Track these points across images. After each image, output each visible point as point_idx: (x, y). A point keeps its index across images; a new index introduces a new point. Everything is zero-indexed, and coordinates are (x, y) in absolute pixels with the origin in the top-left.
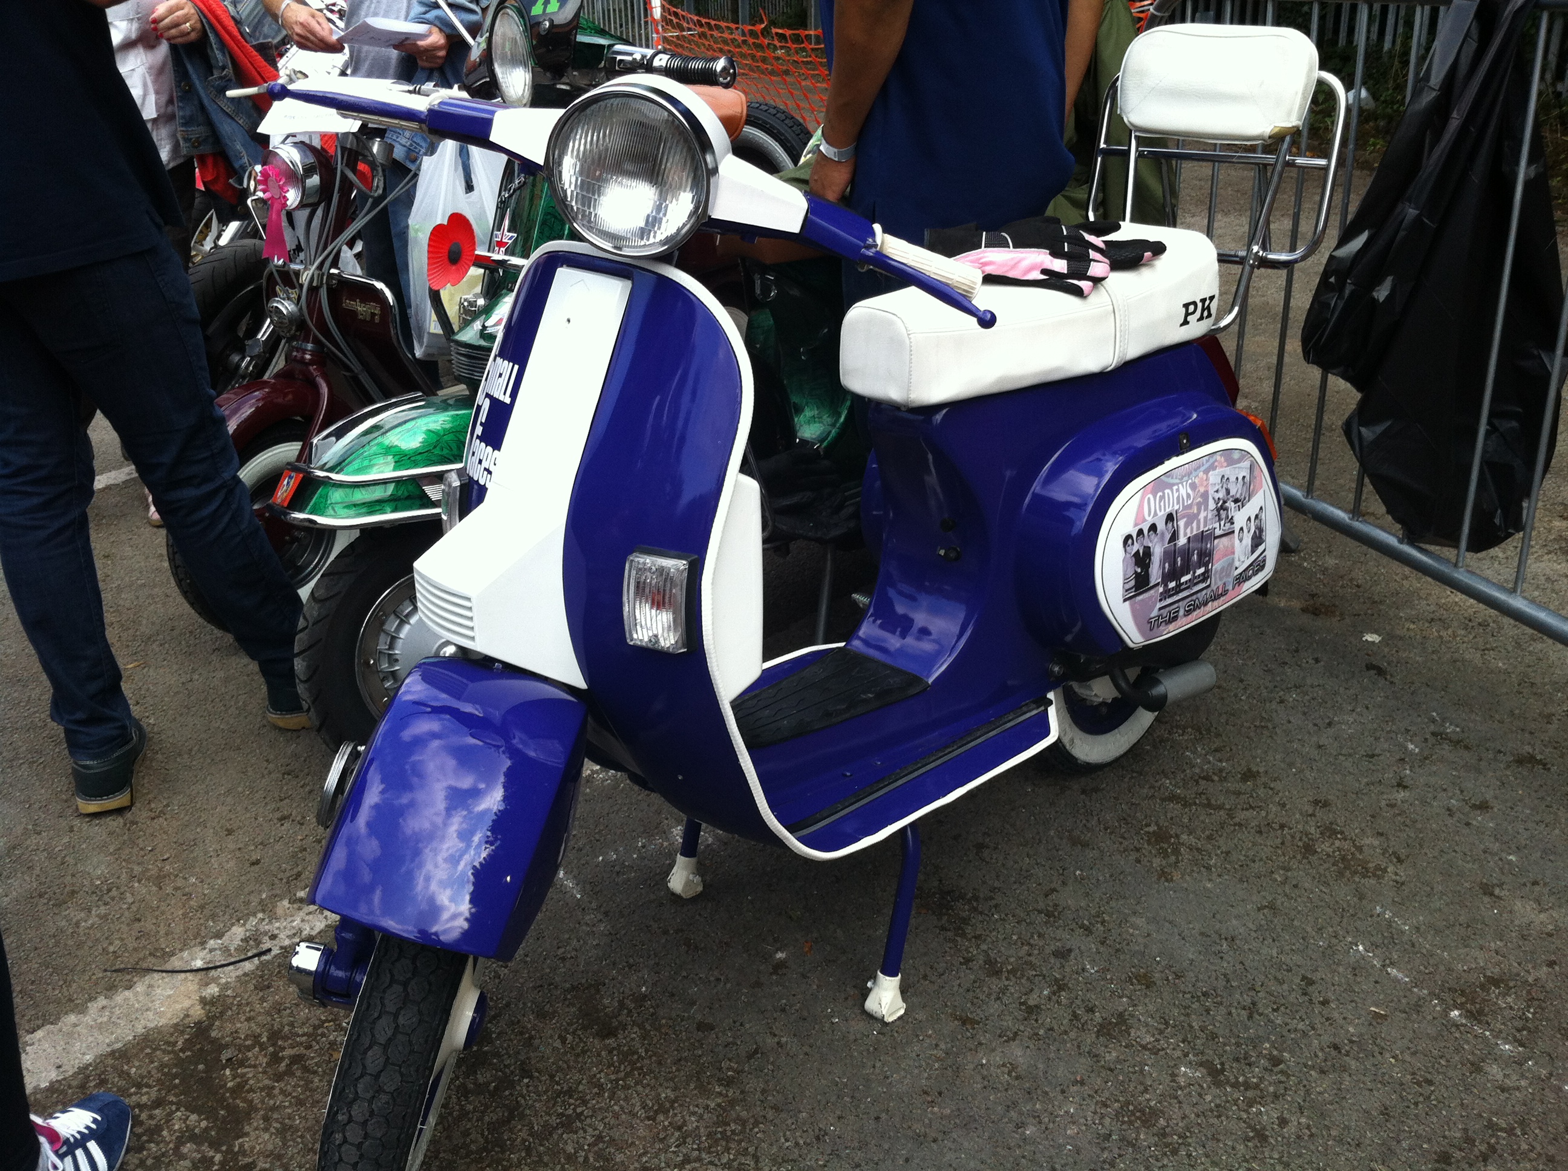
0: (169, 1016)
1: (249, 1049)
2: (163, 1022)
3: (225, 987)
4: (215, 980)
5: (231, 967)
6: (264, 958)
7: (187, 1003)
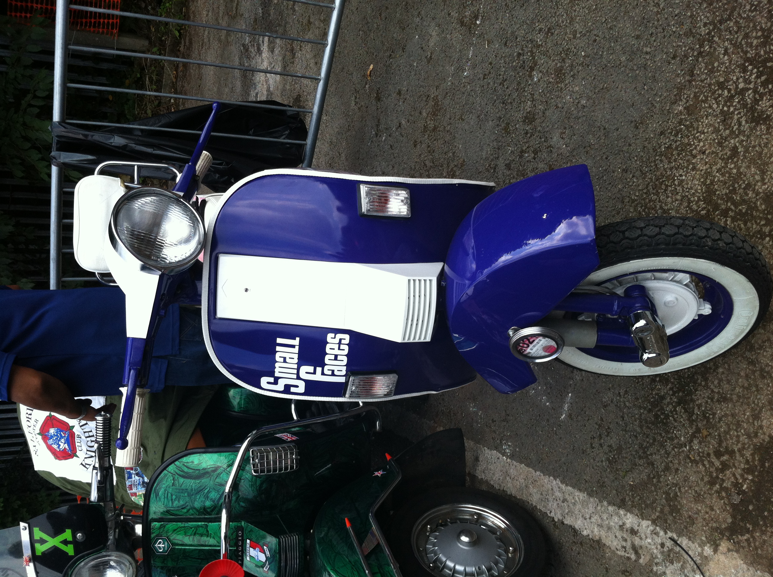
0: (734, 562)
1: (726, 489)
2: (740, 562)
3: (702, 545)
4: (701, 555)
5: (690, 553)
6: (676, 538)
7: (722, 558)
